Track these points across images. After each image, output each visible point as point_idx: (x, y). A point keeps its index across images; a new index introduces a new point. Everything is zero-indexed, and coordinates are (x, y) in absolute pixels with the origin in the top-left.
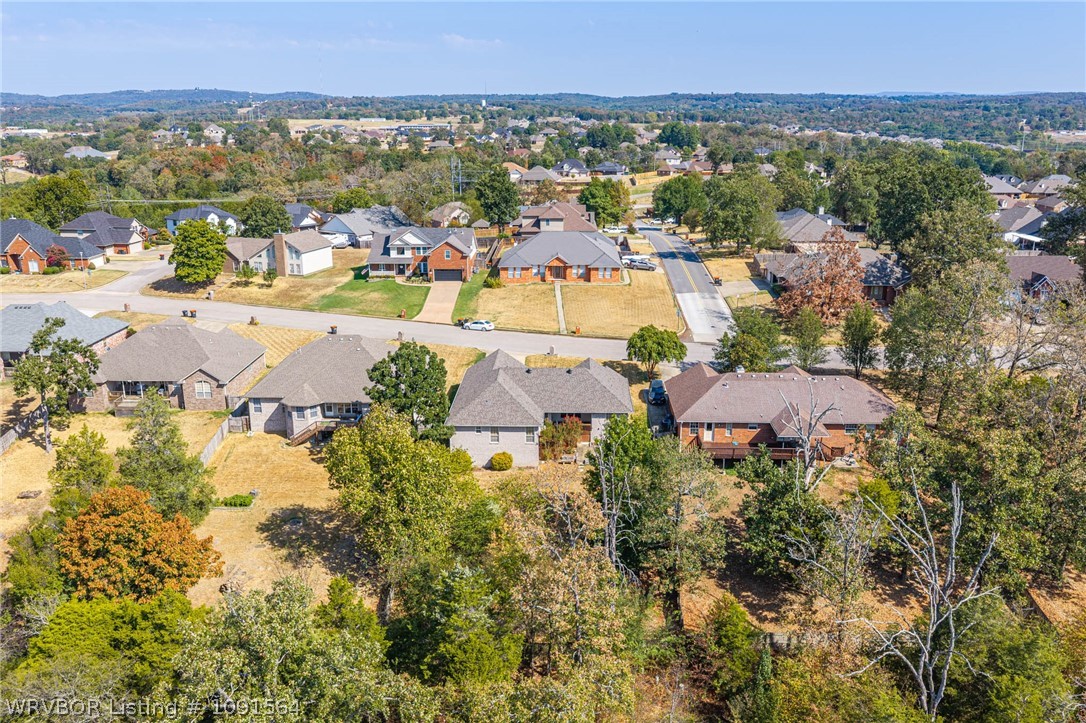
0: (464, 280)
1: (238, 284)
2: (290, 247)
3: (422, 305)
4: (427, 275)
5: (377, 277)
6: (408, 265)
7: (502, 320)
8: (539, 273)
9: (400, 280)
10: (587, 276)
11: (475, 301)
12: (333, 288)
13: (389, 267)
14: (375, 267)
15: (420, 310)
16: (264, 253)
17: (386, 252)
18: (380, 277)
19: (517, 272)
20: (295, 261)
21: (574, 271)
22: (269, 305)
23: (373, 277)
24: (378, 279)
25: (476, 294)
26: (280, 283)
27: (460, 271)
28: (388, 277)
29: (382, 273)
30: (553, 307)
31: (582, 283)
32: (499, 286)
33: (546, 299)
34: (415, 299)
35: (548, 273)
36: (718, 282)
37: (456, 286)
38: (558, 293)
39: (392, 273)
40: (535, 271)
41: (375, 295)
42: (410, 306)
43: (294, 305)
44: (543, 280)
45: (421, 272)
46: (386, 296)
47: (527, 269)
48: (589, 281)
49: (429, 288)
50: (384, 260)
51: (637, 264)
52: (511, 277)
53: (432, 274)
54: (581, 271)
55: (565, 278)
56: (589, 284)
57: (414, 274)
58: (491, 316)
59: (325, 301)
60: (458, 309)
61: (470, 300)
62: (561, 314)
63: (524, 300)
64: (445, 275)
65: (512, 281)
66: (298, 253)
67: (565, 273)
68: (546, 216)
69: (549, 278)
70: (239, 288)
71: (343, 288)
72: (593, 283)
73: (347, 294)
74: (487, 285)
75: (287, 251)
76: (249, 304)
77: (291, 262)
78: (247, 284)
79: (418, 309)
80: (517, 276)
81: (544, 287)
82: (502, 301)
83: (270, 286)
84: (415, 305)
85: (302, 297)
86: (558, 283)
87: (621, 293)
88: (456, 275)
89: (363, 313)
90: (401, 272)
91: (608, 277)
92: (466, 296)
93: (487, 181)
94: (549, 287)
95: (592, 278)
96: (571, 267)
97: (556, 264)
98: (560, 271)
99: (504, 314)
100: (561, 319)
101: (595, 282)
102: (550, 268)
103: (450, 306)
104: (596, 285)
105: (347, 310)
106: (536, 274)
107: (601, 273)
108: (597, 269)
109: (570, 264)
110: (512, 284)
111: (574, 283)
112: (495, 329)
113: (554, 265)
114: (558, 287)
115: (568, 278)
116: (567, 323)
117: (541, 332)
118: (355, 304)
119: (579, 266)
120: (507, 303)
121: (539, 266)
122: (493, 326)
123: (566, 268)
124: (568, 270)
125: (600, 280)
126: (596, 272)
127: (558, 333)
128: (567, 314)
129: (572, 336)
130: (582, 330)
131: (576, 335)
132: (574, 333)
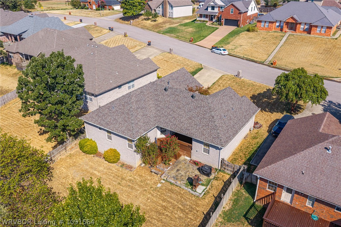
0: (238, 26)
3: (206, 37)
5: (199, 21)
8: (280, 26)
10: (309, 31)
11: (234, 37)
12: (179, 24)
13: (206, 17)
14: (201, 16)
15: (203, 39)
16: (161, 6)
17: (207, 9)
19: (267, 24)
21: (302, 27)
22: (147, 29)
23: (197, 21)
26: (160, 20)
27: (238, 21)
29: (203, 19)
30: (274, 46)
31: (305, 35)
32: (253, 31)
33: (275, 41)
34: (204, 33)
35: (285, 27)
38: (285, 39)
39: (208, 20)
40: (278, 24)
41: (190, 29)
42: (200, 36)
44: (282, 30)
45: (219, 20)
47: (272, 23)
49: (218, 28)
50: (205, 13)
52: (262, 26)
53: (223, 21)
54: (306, 27)
55: (295, 30)
56: (309, 35)
60: (222, 41)
61: (232, 37)
62: (275, 51)
63: (261, 41)
64: (229, 22)
65: (262, 29)
66: (172, 7)
67: (296, 27)
69: (285, 29)
72: (312, 35)
74: (248, 30)
75: (168, 6)
76: (141, 28)
77: (170, 11)
78: (148, 19)
80: (266, 26)
81: (280, 34)
82: (248, 40)
83: (155, 21)
84: (203, 36)
86: (290, 32)
88: (235, 23)
89: (177, 37)
91: (323, 32)
92: (233, 34)
94: (282, 34)
95: (312, 32)
96: (300, 24)
97: (291, 21)
98: (293, 26)
99: (242, 47)
100: (273, 54)
101: (313, 34)
102: (287, 23)
103: (219, 38)
104: (313, 36)
105: (173, 35)
106: (278, 26)
107: (318, 29)
108: (316, 27)
109: (299, 21)
110: (261, 31)
111: (299, 34)
112: (228, 55)
113: (290, 21)
114: (287, 35)
115: (297, 30)
116: (274, 57)
117: (253, 61)
118: (178, 32)
119: (305, 24)
120: (250, 41)
121: (281, 21)
122: (227, 53)
123: (297, 24)
124: (298, 26)
125: (317, 34)
126: (315, 28)
127: (262, 63)
128: (279, 51)
129: (269, 66)
130: (278, 63)
131: (272, 66)
132: (272, 64)
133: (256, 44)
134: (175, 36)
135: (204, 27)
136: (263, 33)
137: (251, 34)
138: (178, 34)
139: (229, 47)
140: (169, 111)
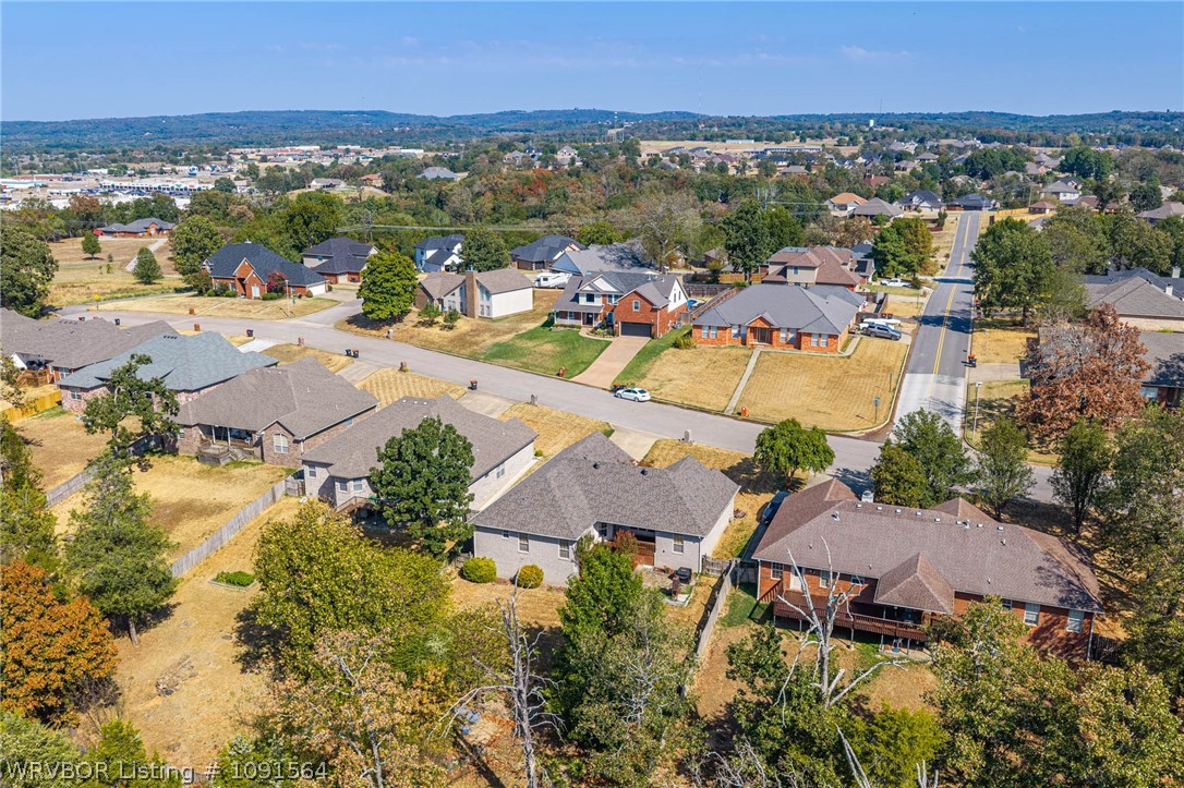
0: (652, 337)
1: (423, 324)
2: (481, 287)
3: (589, 363)
4: (612, 326)
5: (562, 326)
6: (597, 315)
7: (667, 389)
8: (738, 334)
9: (584, 332)
10: (797, 343)
11: (651, 363)
12: (514, 334)
13: (577, 316)
14: (563, 315)
15: (585, 369)
16: (457, 291)
17: (576, 299)
18: (565, 326)
19: (713, 332)
20: (486, 303)
21: (783, 335)
22: (440, 349)
23: (557, 326)
24: (562, 328)
25: (659, 354)
26: (463, 325)
27: (650, 325)
28: (572, 326)
29: (568, 322)
30: (736, 379)
31: (791, 350)
32: (688, 346)
33: (735, 368)
34: (586, 355)
35: (750, 336)
36: (972, 362)
37: (640, 342)
38: (753, 361)
39: (580, 323)
40: (735, 331)
41: (548, 347)
42: (577, 363)
43: (462, 352)
44: (744, 342)
45: (608, 324)
46: (558, 349)
47: (725, 329)
48: (800, 349)
49: (609, 343)
50: (573, 308)
51: (875, 330)
52: (704, 337)
53: (618, 327)
54: (791, 336)
55: (771, 343)
56: (798, 352)
57: (602, 327)
58: (657, 383)
59: (496, 349)
60: (627, 372)
61: (647, 361)
62: (740, 388)
63: (707, 367)
64: (631, 328)
65: (705, 342)
66: (488, 294)
67: (771, 336)
68: (794, 263)
69: (751, 340)
70: (422, 328)
71: (521, 336)
72: (804, 352)
73: (519, 343)
74: (676, 345)
75: (478, 292)
76: (423, 347)
77: (481, 303)
78: (431, 324)
79: (583, 366)
80: (712, 337)
81: (742, 351)
82: (681, 366)
83: (451, 328)
84: (583, 362)
85: (476, 343)
86: (761, 347)
87: (830, 368)
88: (645, 329)
89: (525, 367)
90: (589, 322)
91: (823, 345)
92: (646, 355)
93: (733, 218)
94: (746, 352)
95: (803, 346)
96: (778, 330)
97: (760, 324)
98: (765, 334)
99: (674, 382)
100: (737, 395)
101: (806, 349)
102: (753, 330)
103: (620, 367)
104: (806, 353)
105: (510, 362)
106: (736, 335)
107: (814, 340)
108: (809, 335)
109: (776, 326)
110: (703, 345)
111: (779, 350)
112: (651, 400)
113: (758, 326)
114: (756, 353)
115: (774, 342)
116: (741, 401)
117: (702, 410)
118: (523, 355)
119: (788, 330)
120: (685, 368)
121: (740, 326)
122: (647, 396)
123: (772, 330)
124: (775, 333)
125: (813, 348)
126: (808, 338)
127: (721, 413)
128: (746, 389)
129: (736, 419)
130: (751, 412)
131: (740, 417)
132: (739, 414)
133: (699, 374)
134: (517, 364)
135: (577, 340)
136: (709, 350)
137: (684, 354)
138: (525, 360)
139: (647, 383)
140: (609, 497)
